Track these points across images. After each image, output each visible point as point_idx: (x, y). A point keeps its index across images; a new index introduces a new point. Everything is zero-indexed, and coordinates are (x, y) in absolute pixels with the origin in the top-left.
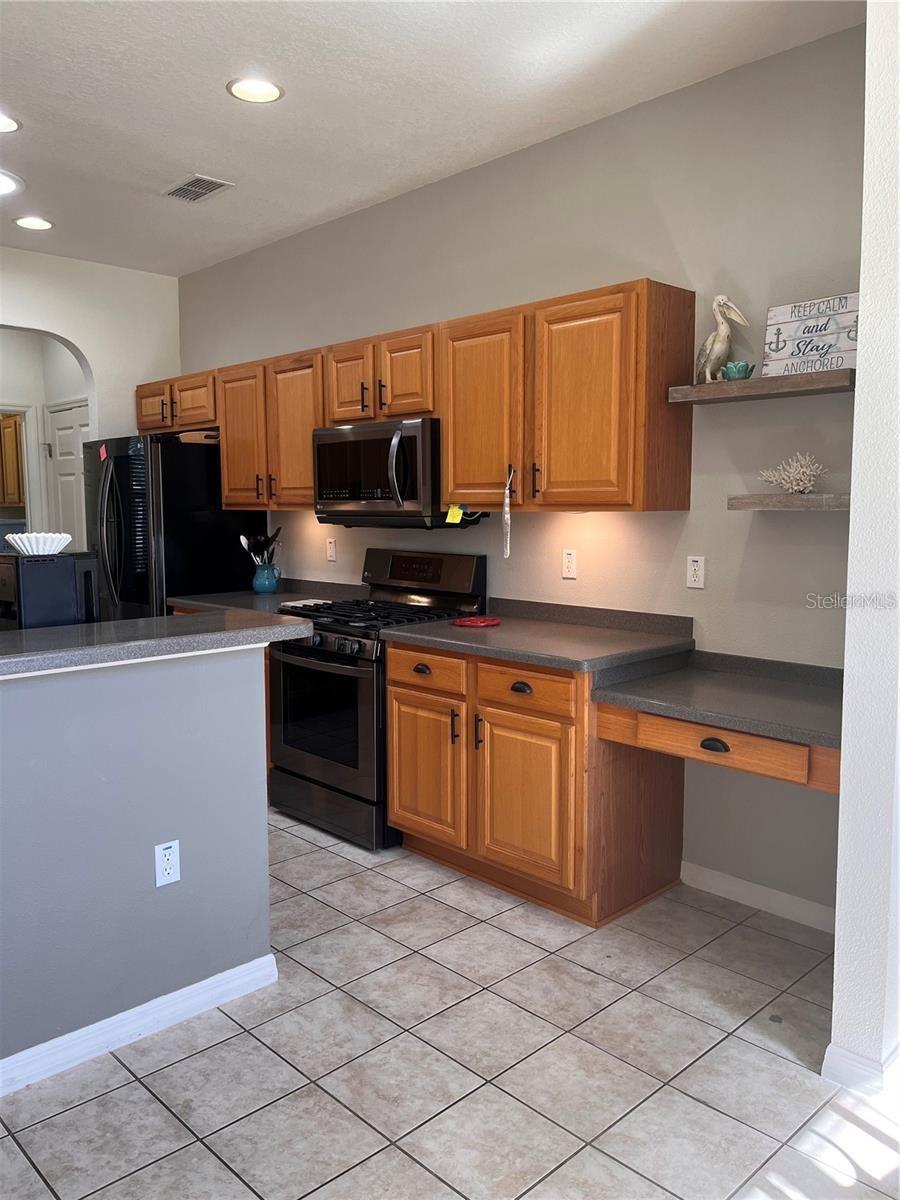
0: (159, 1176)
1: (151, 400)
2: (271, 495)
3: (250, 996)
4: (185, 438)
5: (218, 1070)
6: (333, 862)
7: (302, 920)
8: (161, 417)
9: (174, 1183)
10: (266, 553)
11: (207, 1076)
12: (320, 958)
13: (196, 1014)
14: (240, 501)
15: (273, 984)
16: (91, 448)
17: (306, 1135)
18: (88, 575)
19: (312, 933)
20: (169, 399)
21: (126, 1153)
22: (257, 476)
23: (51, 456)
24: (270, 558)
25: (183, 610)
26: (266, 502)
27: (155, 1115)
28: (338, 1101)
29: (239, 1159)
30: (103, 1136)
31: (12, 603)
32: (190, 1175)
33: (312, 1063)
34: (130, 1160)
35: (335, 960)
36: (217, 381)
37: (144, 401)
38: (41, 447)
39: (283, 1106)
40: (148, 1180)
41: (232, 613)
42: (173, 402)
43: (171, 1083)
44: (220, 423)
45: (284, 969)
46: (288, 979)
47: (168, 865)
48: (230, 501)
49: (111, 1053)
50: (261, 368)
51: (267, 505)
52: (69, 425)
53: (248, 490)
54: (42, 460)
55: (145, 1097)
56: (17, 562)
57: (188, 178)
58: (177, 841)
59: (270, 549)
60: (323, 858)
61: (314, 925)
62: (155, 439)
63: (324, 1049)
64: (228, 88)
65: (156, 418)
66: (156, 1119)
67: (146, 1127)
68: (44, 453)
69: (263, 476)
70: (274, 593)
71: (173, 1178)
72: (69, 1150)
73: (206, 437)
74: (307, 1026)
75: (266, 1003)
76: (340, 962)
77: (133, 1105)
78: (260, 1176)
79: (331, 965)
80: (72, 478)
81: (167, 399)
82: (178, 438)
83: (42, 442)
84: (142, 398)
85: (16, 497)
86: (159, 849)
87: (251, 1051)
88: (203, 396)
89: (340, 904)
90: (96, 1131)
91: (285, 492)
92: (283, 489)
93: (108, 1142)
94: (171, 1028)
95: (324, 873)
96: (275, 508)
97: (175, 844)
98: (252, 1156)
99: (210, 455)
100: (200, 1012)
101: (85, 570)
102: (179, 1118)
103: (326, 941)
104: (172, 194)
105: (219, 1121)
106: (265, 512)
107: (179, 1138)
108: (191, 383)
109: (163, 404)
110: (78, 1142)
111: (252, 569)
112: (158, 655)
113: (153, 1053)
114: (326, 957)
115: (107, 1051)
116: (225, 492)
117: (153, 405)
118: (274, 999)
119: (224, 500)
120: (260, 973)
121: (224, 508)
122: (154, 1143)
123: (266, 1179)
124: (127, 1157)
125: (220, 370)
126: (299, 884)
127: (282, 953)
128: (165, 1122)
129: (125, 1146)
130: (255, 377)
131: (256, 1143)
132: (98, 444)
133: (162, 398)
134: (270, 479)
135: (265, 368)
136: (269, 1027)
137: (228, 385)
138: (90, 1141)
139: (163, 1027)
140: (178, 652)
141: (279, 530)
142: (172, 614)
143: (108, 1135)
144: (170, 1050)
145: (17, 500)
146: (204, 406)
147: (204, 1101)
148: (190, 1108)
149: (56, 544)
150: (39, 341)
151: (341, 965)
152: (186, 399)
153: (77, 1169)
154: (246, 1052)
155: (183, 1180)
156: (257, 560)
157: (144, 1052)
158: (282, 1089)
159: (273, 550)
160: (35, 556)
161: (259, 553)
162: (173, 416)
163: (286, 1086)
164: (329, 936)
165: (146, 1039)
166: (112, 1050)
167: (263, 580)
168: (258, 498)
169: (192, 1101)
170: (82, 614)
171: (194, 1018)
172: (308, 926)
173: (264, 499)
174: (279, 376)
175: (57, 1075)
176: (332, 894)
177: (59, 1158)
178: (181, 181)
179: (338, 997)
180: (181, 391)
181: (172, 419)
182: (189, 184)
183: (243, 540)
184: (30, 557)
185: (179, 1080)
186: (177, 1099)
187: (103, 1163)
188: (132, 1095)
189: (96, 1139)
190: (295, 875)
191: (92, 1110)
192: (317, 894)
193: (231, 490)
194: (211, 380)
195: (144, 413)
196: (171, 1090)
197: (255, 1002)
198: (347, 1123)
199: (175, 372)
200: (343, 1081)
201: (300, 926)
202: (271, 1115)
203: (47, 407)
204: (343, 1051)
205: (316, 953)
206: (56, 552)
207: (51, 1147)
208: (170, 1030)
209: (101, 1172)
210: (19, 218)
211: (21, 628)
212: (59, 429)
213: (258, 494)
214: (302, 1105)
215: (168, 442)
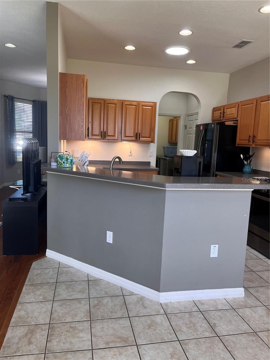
0: (205, 342)
1: (217, 112)
2: (254, 142)
3: (235, 299)
4: (227, 123)
5: (225, 317)
6: (264, 264)
7: (253, 280)
8: (219, 117)
9: (210, 346)
10: (249, 160)
11: (221, 318)
12: (259, 294)
13: (218, 298)
14: (242, 143)
15: (242, 297)
16: (198, 126)
17: (252, 348)
18: (200, 163)
19: (256, 285)
20: (223, 111)
21: (196, 332)
22: (250, 136)
23: (186, 129)
24: (250, 162)
25: (220, 176)
26: (251, 144)
27: (205, 324)
28: (264, 342)
29: (230, 347)
30: (190, 324)
31: (179, 169)
32: (215, 346)
33: (255, 326)
34: (198, 334)
35: (264, 296)
36: (239, 105)
37: (215, 112)
38: (184, 126)
39: (245, 336)
40: (202, 342)
41: (235, 178)
42: (224, 112)
43: (210, 316)
44: (239, 119)
45: (246, 294)
46: (248, 297)
47: (214, 251)
48: (239, 143)
49: (193, 301)
50: (256, 101)
51: (252, 145)
52: (192, 120)
53: (246, 140)
54: (183, 129)
55: (202, 317)
56: (182, 158)
57: (240, 41)
58: (218, 245)
59: (250, 160)
60: (261, 262)
61: (257, 283)
62: (218, 124)
63: (259, 323)
64: (259, 10)
65: (218, 117)
66: (205, 325)
67: (202, 327)
68: (184, 128)
69: (251, 136)
70: (250, 173)
71: (210, 345)
72: (181, 325)
73: (234, 123)
74: (254, 314)
75: (240, 303)
76: (266, 298)
77: (199, 318)
78: (236, 355)
79: (263, 297)
80: (191, 135)
81: (222, 112)
82: (225, 123)
83: (184, 124)
84: (214, 111)
85: (174, 140)
86: (212, 246)
87: (235, 315)
88: (234, 111)
89: (266, 279)
90: (188, 322)
91: (259, 141)
92: (258, 140)
93: (191, 327)
94: (210, 299)
95: (261, 267)
96: (254, 146)
97: (217, 246)
98: (234, 347)
99: (234, 129)
100: (219, 298)
101: (200, 161)
102: (212, 328)
103: (261, 289)
104: (234, 47)
105: (225, 333)
106: (250, 147)
107: (212, 333)
108: (230, 106)
109: (221, 113)
110: (183, 323)
111: (244, 165)
112: (220, 188)
113: (205, 305)
114: (261, 295)
115: (192, 300)
116: (238, 140)
117: (218, 113)
118: (243, 302)
119: (237, 143)
120: (238, 293)
121: (236, 146)
122: (204, 332)
123: (238, 356)
124: (197, 333)
125: (241, 102)
126: (252, 268)
127: (246, 289)
128: (208, 327)
129: (196, 330)
130: (253, 103)
131: (235, 344)
132: (201, 125)
133: (221, 111)
134: (254, 137)
135: (257, 100)
136: (241, 310)
137: (243, 107)
138: (186, 324)
139: (208, 298)
140: (226, 188)
141: (254, 153)
142: (217, 177)
143: (191, 324)
144: (210, 306)
145: (175, 141)
146: (234, 114)
147: (220, 325)
148: (216, 326)
149: (192, 153)
150: (187, 95)
151: (266, 299)
152: (228, 111)
153: (182, 331)
154: (234, 315)
155: (212, 346)
156: (245, 162)
157: (203, 304)
158: (245, 331)
159: (251, 160)
160: (187, 156)
161: (246, 160)
162: (223, 117)
163: (246, 330)
164: (262, 288)
165: (203, 300)
166: (193, 300)
167: (247, 169)
168: (249, 143)
169: (216, 324)
170: (197, 174)
171: (217, 299)
172: (254, 283)
173: (251, 143)
174: (262, 103)
175: (178, 302)
176: (264, 275)
177: (178, 326)
178: (237, 42)
179: (265, 308)
180: (227, 109)
181: (223, 118)
182: (240, 43)
183: (242, 156)
184: (185, 156)
185: (212, 316)
186: (212, 322)
187: (190, 332)
188: (199, 315)
189: (188, 324)
190: (251, 265)
191: (187, 315)
192: (259, 273)
193: (239, 140)
194: (237, 105)
195: (214, 116)
196: (210, 318)
197: (236, 301)
198: (266, 350)
199: (225, 103)
200: (266, 336)
201: (252, 282)
202: (240, 337)
203: (187, 115)
204: (266, 326)
205: (257, 292)
206: (192, 156)
207: (176, 322)
208: (210, 300)
209: (189, 335)
210: (187, 61)
211: (181, 176)
212: (189, 121)
213: (249, 141)
214: (251, 338)
215: (222, 125)
